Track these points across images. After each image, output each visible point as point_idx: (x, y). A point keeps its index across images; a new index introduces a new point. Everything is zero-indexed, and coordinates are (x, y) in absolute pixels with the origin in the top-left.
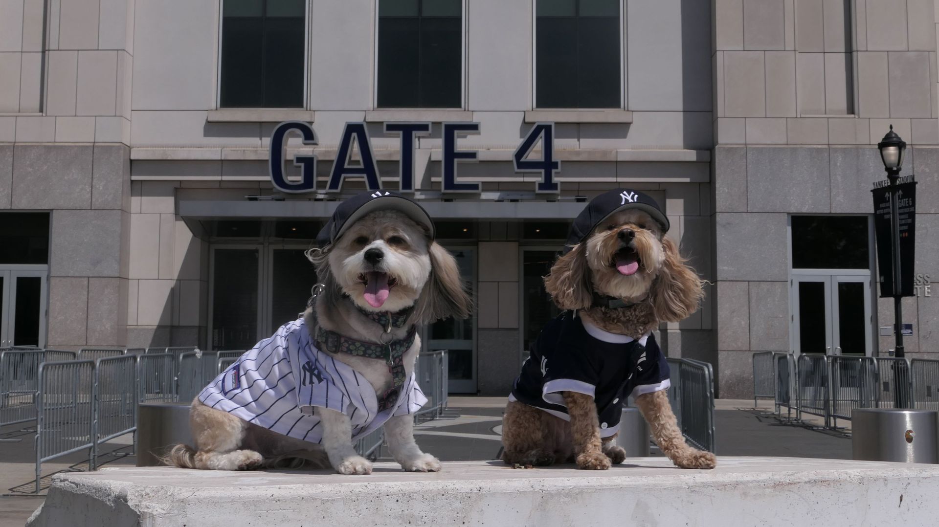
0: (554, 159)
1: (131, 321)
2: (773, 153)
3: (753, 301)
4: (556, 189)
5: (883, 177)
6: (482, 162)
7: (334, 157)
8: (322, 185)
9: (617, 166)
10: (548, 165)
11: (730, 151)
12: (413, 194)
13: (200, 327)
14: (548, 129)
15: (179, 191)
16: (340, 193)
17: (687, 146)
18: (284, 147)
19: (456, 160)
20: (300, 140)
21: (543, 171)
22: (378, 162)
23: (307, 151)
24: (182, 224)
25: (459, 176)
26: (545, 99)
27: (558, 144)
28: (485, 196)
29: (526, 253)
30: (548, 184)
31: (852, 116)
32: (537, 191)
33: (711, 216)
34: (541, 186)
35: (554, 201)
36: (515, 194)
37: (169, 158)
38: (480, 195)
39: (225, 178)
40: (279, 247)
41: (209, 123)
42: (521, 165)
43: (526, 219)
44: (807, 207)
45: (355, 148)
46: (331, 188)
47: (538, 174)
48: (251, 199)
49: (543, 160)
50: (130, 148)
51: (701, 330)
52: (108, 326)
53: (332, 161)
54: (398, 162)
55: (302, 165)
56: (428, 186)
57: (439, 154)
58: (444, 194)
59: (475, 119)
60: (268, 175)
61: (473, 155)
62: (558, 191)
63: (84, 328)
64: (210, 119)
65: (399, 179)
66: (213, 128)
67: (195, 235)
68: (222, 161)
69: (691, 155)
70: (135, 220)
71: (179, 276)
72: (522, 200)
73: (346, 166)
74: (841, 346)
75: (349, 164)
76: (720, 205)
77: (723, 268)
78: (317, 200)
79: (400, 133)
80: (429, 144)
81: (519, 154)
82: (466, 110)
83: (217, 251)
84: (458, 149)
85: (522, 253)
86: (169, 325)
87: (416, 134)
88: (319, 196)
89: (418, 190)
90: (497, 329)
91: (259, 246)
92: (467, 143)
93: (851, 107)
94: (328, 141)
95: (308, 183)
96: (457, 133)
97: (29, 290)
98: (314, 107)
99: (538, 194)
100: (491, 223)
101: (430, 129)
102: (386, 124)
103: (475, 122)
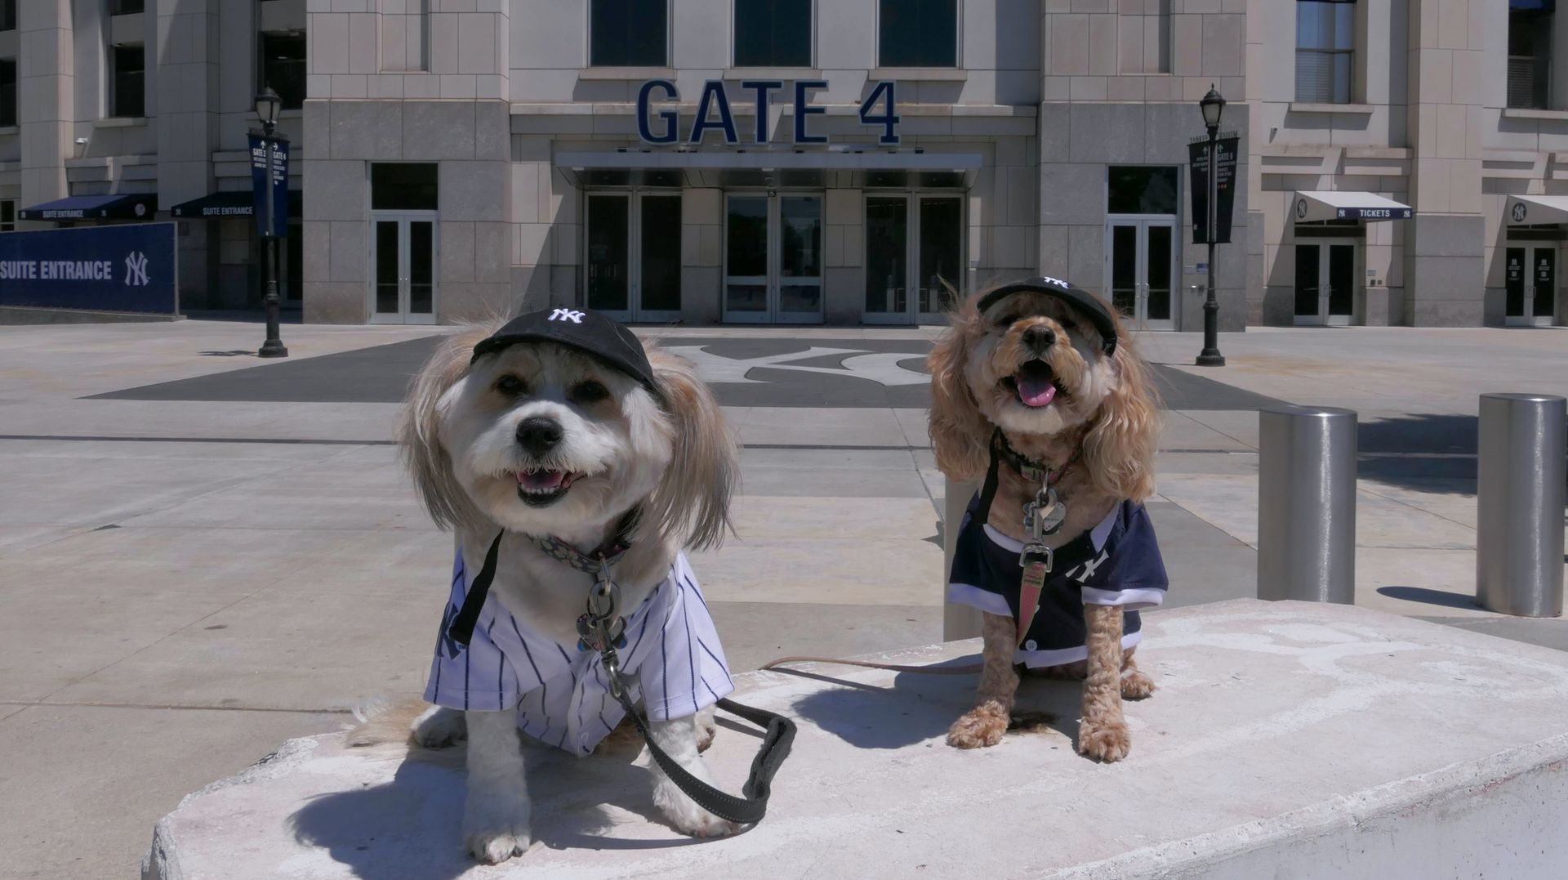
0: (895, 115)
1: (514, 261)
2: (1092, 109)
3: (1072, 243)
4: (897, 142)
6: (829, 116)
7: (696, 113)
8: (684, 139)
9: (952, 120)
10: (890, 119)
11: (1054, 106)
12: (767, 146)
13: (577, 266)
14: (890, 86)
15: (553, 143)
16: (701, 145)
17: (1000, 101)
18: (649, 103)
19: (806, 115)
20: (664, 95)
21: (885, 125)
22: (736, 116)
23: (669, 106)
25: (809, 128)
26: (889, 57)
27: (899, 100)
28: (831, 148)
29: (870, 201)
30: (890, 137)
31: (1167, 74)
32: (880, 144)
33: (1036, 166)
34: (884, 139)
35: (895, 153)
36: (857, 144)
37: (545, 113)
38: (828, 147)
39: (596, 131)
40: (646, 194)
41: (580, 81)
42: (865, 120)
43: (868, 169)
44: (1123, 159)
45: (714, 103)
46: (693, 139)
47: (882, 127)
48: (620, 151)
49: (885, 115)
50: (509, 102)
51: (1025, 269)
52: (494, 264)
53: (694, 116)
54: (754, 116)
55: (667, 119)
56: (780, 138)
57: (790, 108)
58: (795, 146)
59: (824, 77)
60: (635, 128)
61: (821, 110)
62: (899, 144)
63: (472, 266)
64: (581, 78)
66: (584, 86)
68: (593, 115)
70: (516, 170)
71: (555, 220)
72: (866, 151)
73: (706, 120)
75: (709, 119)
76: (1045, 156)
77: (1046, 214)
78: (679, 151)
79: (756, 90)
80: (783, 101)
81: (864, 110)
82: (815, 68)
83: (592, 199)
84: (808, 105)
85: (865, 199)
86: (549, 264)
87: (770, 91)
88: (682, 148)
89: (772, 142)
90: (842, 267)
91: (629, 194)
92: (817, 99)
93: (1166, 66)
94: (690, 98)
95: (672, 136)
96: (807, 90)
97: (422, 233)
98: (676, 66)
99: (880, 147)
100: (837, 173)
101: (782, 87)
102: (742, 82)
103: (824, 79)
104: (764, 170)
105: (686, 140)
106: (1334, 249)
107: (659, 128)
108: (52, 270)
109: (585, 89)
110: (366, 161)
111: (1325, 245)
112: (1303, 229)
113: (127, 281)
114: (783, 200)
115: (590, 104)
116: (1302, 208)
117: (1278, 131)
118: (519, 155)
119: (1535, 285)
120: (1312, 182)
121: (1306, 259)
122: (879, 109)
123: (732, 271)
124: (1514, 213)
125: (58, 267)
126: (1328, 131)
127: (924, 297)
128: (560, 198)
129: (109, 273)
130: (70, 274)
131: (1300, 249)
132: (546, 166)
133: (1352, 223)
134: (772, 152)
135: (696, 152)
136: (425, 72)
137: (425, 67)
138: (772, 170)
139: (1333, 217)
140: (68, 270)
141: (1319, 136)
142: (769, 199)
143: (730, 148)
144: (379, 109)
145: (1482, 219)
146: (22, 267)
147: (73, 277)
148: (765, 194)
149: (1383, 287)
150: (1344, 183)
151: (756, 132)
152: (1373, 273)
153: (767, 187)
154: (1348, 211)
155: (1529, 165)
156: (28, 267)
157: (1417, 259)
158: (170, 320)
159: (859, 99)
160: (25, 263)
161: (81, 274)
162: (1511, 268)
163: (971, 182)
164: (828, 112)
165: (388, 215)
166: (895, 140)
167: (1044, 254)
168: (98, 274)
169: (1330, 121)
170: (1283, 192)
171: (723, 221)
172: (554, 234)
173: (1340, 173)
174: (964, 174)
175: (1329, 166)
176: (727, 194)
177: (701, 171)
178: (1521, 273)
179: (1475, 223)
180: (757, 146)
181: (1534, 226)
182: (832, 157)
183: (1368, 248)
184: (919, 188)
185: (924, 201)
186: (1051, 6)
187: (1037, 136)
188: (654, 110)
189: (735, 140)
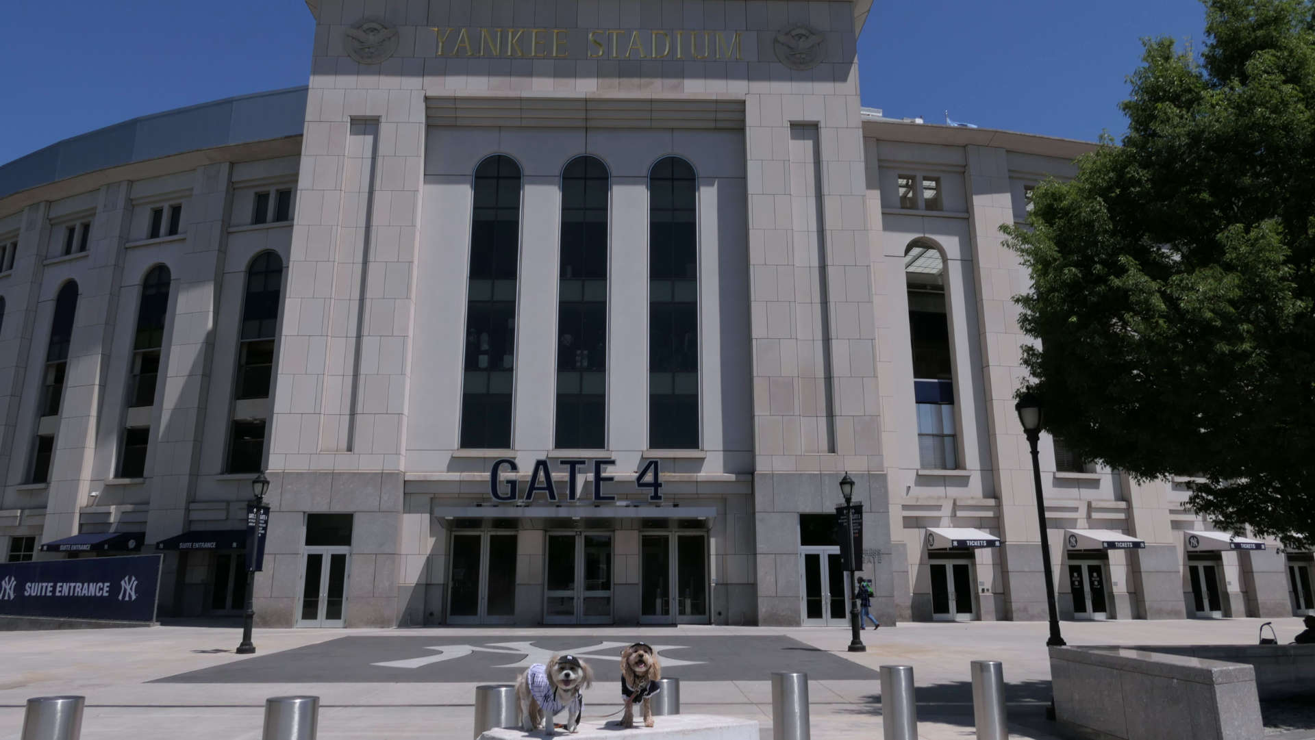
0: (659, 482)
1: (400, 581)
2: (787, 477)
3: (778, 566)
6: (616, 483)
7: (529, 479)
10: (656, 484)
11: (764, 476)
12: (575, 503)
13: (443, 584)
14: (657, 462)
16: (532, 502)
18: (499, 473)
19: (601, 482)
20: (509, 469)
21: (653, 488)
22: (555, 482)
23: (511, 475)
25: (603, 491)
26: (655, 442)
27: (662, 472)
28: (618, 503)
29: (643, 536)
30: (656, 497)
31: (833, 454)
32: (650, 501)
33: (753, 515)
34: (652, 498)
35: (659, 507)
36: (635, 501)
37: (429, 480)
38: (615, 503)
39: (462, 492)
40: (494, 534)
41: (452, 457)
42: (640, 485)
43: (643, 518)
44: (809, 509)
45: (542, 474)
47: (651, 490)
48: (478, 506)
49: (653, 482)
50: (404, 473)
51: (748, 584)
52: (387, 585)
53: (528, 481)
54: (567, 482)
55: (510, 485)
56: (584, 497)
57: (591, 476)
58: (595, 503)
59: (613, 456)
60: (488, 491)
61: (611, 479)
62: (662, 500)
63: (372, 586)
64: (454, 456)
66: (455, 461)
71: (431, 551)
72: (641, 506)
73: (536, 486)
74: (830, 593)
75: (538, 485)
76: (758, 507)
77: (761, 546)
78: (517, 506)
79: (569, 466)
80: (586, 472)
81: (640, 478)
82: (608, 450)
83: (456, 536)
84: (603, 475)
85: (641, 538)
86: (424, 582)
87: (578, 466)
88: (519, 504)
89: (579, 499)
90: (626, 584)
91: (482, 534)
92: (608, 472)
93: (832, 449)
94: (525, 470)
95: (513, 496)
96: (602, 466)
97: (339, 563)
98: (517, 447)
99: (650, 503)
100: (622, 519)
101: (586, 462)
102: (560, 460)
103: (613, 458)
104: (574, 518)
105: (522, 498)
106: (955, 567)
107: (504, 490)
108: (64, 589)
109: (456, 464)
110: (304, 512)
111: (949, 565)
112: (933, 554)
113: (120, 597)
114: (586, 537)
115: (459, 474)
116: (931, 539)
117: (911, 488)
118: (408, 509)
119: (1090, 590)
120: (936, 522)
121: (938, 574)
122: (649, 477)
123: (551, 588)
124: (1070, 541)
125: (70, 587)
126: (943, 488)
127: (681, 604)
128: (434, 539)
129: (107, 592)
130: (78, 592)
131: (932, 567)
132: (427, 516)
133: (964, 550)
134: (579, 506)
135: (528, 506)
136: (350, 453)
137: (350, 449)
138: (578, 518)
139: (949, 545)
140: (77, 589)
141: (938, 491)
142: (577, 537)
143: (551, 505)
144: (316, 477)
146: (42, 587)
147: (79, 594)
148: (573, 534)
149: (989, 594)
150: (957, 522)
151: (568, 492)
152: (983, 584)
153: (576, 530)
154: (959, 541)
155: (1075, 509)
156: (47, 587)
157: (1010, 574)
158: (148, 626)
159: (636, 470)
160: (45, 584)
161: (86, 592)
162: (1073, 580)
163: (711, 525)
164: (616, 479)
165: (316, 550)
166: (660, 498)
167: (760, 574)
168: (99, 592)
169: (944, 481)
170: (917, 529)
171: (545, 552)
172: (429, 562)
173: (954, 515)
174: (705, 520)
175: (946, 511)
176: (548, 534)
177: (531, 519)
178: (1081, 583)
180: (569, 502)
181: (1085, 550)
182: (619, 510)
183: (977, 567)
184: (677, 530)
185: (680, 538)
186: (757, 411)
187: (753, 494)
188: (502, 479)
189: (555, 499)
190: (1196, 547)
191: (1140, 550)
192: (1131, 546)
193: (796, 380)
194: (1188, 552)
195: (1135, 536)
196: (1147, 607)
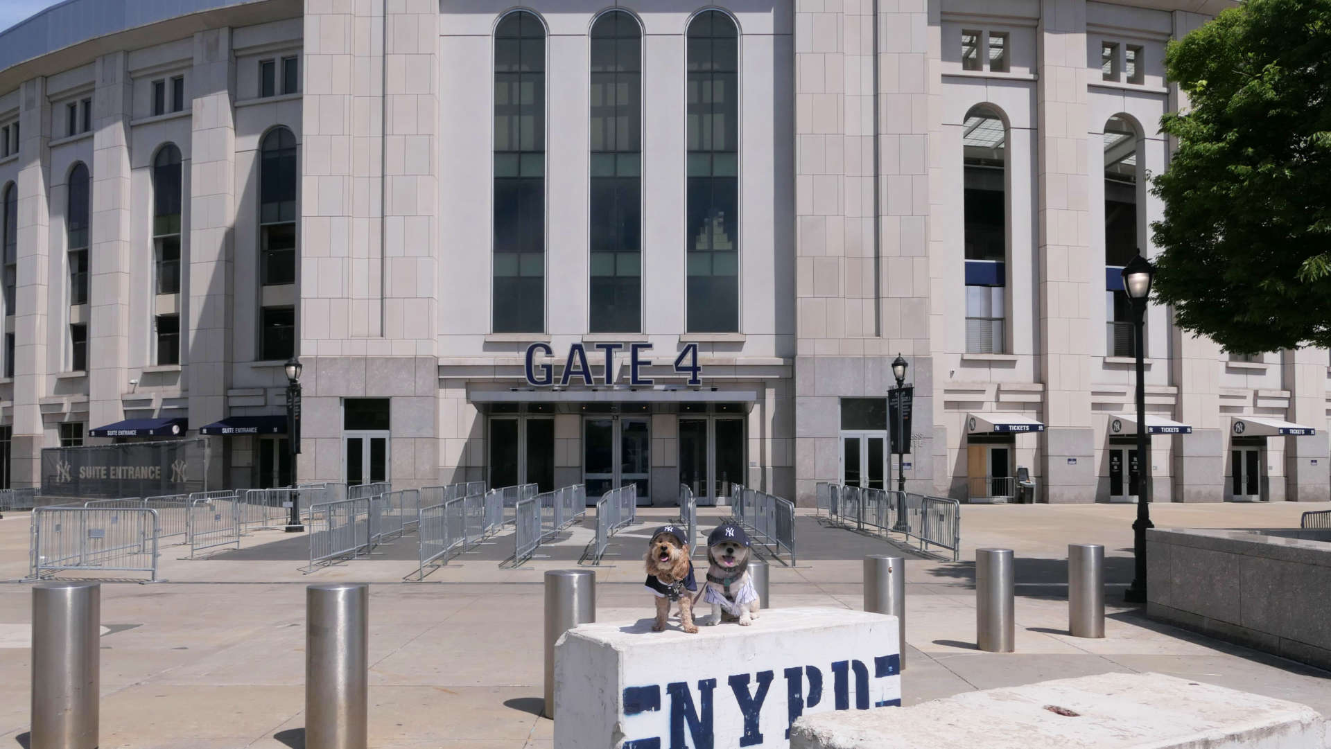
0: (698, 366)
1: (441, 464)
2: (831, 360)
3: (817, 450)
4: (699, 384)
5: (894, 384)
6: (655, 367)
7: (565, 364)
8: (557, 381)
9: (736, 368)
10: (695, 369)
11: (804, 359)
12: (613, 387)
13: (483, 467)
14: (694, 346)
15: (469, 385)
16: (569, 386)
17: (777, 356)
18: (533, 357)
19: (639, 366)
20: (544, 353)
22: (591, 366)
23: (548, 361)
24: (472, 407)
25: (640, 375)
26: (693, 327)
27: (701, 355)
28: (656, 387)
29: (681, 420)
30: (695, 380)
31: (879, 337)
32: (688, 385)
33: (792, 399)
34: (691, 382)
35: (698, 391)
36: (673, 385)
37: (463, 365)
38: (653, 387)
39: (497, 377)
40: (530, 418)
41: (486, 342)
43: (681, 402)
44: (850, 394)
45: (577, 358)
46: (563, 383)
47: (689, 374)
48: (513, 390)
49: (692, 366)
50: (438, 358)
51: (787, 467)
52: (428, 467)
53: (563, 366)
54: (603, 366)
55: (545, 369)
56: (621, 381)
57: (628, 362)
58: (631, 386)
59: (650, 340)
60: (524, 375)
61: (649, 363)
62: (701, 385)
63: (413, 469)
65: (604, 376)
66: (489, 346)
67: (479, 411)
68: (495, 366)
69: (780, 362)
70: (442, 403)
71: (470, 435)
72: (679, 390)
73: (572, 370)
74: (869, 475)
75: (574, 368)
76: (798, 392)
77: (799, 430)
78: (554, 390)
79: (605, 350)
80: (623, 356)
81: (678, 361)
82: (644, 334)
83: (492, 421)
84: (640, 359)
85: (679, 422)
86: (465, 465)
87: (614, 349)
88: (555, 388)
89: (615, 383)
90: (664, 467)
91: (519, 419)
92: (645, 355)
93: (878, 332)
94: (561, 354)
95: (549, 381)
96: (639, 350)
97: (379, 447)
98: (550, 332)
99: (688, 387)
100: (660, 403)
101: (623, 346)
102: (596, 344)
103: (650, 342)
104: (610, 402)
105: (559, 383)
106: (993, 452)
107: (540, 376)
108: (118, 473)
110: (341, 398)
111: (989, 449)
112: (973, 438)
113: (171, 479)
114: (623, 422)
116: (972, 423)
117: (955, 372)
119: (1130, 474)
120: (978, 406)
122: (687, 361)
123: (589, 470)
124: (1113, 426)
125: (123, 470)
126: (988, 372)
127: (719, 486)
132: (462, 400)
133: (1005, 435)
134: (616, 390)
135: (564, 390)
136: (382, 338)
137: (383, 335)
138: (616, 402)
139: (991, 430)
140: (130, 473)
141: (982, 374)
142: (614, 422)
143: (588, 389)
144: (349, 363)
145: (1093, 430)
146: (96, 470)
147: (132, 476)
148: (610, 418)
150: (1001, 405)
152: (1021, 466)
153: (613, 414)
154: (1000, 426)
155: (1124, 394)
156: (100, 470)
157: (1049, 457)
159: (674, 355)
160: (98, 468)
161: (138, 475)
162: (1113, 463)
163: (750, 408)
164: (654, 363)
165: (355, 434)
166: (698, 382)
167: (799, 457)
168: (152, 475)
169: (989, 365)
170: (959, 413)
171: (582, 436)
172: (468, 448)
173: (997, 400)
174: (743, 403)
175: (989, 396)
176: (585, 418)
177: (567, 403)
178: (1120, 467)
179: (1087, 433)
180: (607, 387)
181: (1128, 435)
182: (657, 394)
183: (1017, 450)
184: (714, 414)
185: (718, 422)
186: (801, 292)
187: (793, 378)
188: (536, 364)
189: (591, 383)
190: (1241, 432)
191: (1184, 435)
192: (1178, 431)
193: (841, 261)
194: (1233, 437)
195: (1181, 421)
196: (1185, 491)
